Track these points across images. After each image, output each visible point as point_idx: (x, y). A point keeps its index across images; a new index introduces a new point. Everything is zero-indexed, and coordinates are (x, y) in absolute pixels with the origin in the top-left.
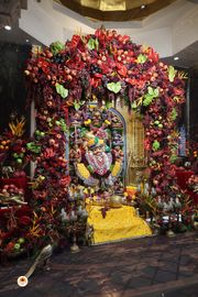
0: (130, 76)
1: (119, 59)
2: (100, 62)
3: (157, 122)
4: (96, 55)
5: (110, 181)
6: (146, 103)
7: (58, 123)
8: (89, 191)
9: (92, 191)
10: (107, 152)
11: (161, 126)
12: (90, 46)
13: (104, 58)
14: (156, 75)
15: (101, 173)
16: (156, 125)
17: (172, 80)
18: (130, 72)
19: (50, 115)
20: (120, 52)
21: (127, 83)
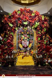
0: (30, 20)
1: (26, 15)
2: (21, 17)
3: (39, 32)
4: (20, 15)
5: (28, 49)
6: (35, 27)
7: (11, 33)
8: (22, 51)
9: (23, 51)
10: (28, 41)
11: (40, 33)
12: (18, 13)
13: (22, 16)
14: (38, 19)
15: (25, 46)
16: (39, 33)
17: (43, 20)
18: (30, 19)
19: (9, 31)
20: (26, 13)
21: (29, 22)
